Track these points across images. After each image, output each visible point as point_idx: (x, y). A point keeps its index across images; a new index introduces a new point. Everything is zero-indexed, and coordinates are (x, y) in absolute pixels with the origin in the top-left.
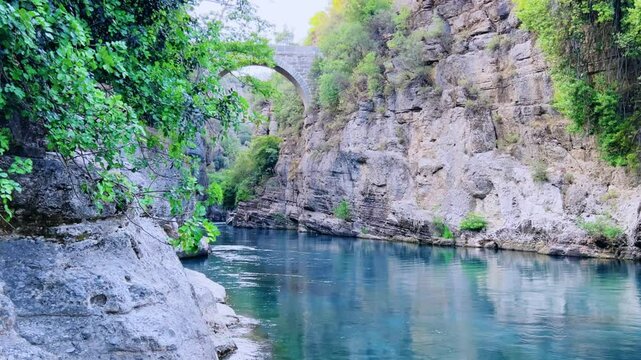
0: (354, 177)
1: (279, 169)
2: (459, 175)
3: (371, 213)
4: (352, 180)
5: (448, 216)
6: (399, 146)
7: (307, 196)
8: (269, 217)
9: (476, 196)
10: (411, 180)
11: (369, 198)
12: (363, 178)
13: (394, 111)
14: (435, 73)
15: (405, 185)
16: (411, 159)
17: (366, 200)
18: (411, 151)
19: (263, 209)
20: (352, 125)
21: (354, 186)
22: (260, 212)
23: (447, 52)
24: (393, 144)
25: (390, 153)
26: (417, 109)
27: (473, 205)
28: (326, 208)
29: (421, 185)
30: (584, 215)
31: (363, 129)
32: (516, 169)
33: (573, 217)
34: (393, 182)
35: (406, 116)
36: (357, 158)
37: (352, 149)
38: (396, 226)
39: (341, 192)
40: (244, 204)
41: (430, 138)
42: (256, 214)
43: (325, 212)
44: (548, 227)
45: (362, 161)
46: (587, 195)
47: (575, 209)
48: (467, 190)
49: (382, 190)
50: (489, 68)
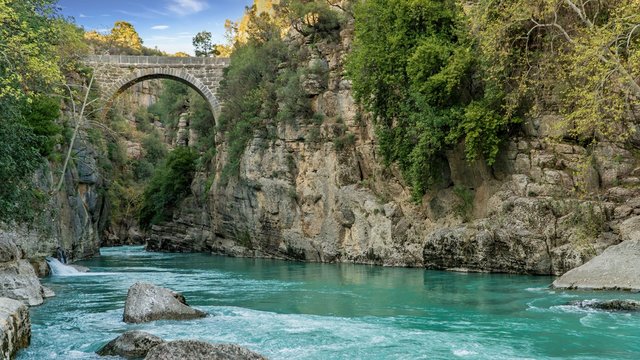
0: (253, 203)
1: (195, 188)
2: (332, 205)
3: (269, 241)
4: (252, 207)
5: (323, 245)
6: (288, 174)
7: (217, 221)
8: (184, 244)
9: (345, 226)
10: (298, 209)
11: (266, 226)
12: (260, 205)
13: (284, 140)
14: (316, 104)
15: (293, 214)
16: (298, 188)
17: (264, 228)
18: (298, 180)
19: (179, 235)
20: (248, 152)
21: (253, 213)
22: (174, 239)
23: (324, 88)
24: (284, 173)
25: (280, 182)
26: (301, 140)
27: (342, 233)
28: (234, 235)
29: (306, 214)
30: (406, 243)
31: (257, 157)
32: (368, 202)
33: (398, 245)
34: (284, 210)
35: (294, 145)
36: (253, 184)
37: (249, 175)
38: (286, 254)
39: (244, 219)
40: (158, 228)
41: (312, 169)
42: (169, 241)
43: (233, 239)
44: (382, 255)
45: (258, 188)
46: (410, 226)
47: (399, 239)
48: (337, 219)
49: (276, 218)
50: (354, 108)
